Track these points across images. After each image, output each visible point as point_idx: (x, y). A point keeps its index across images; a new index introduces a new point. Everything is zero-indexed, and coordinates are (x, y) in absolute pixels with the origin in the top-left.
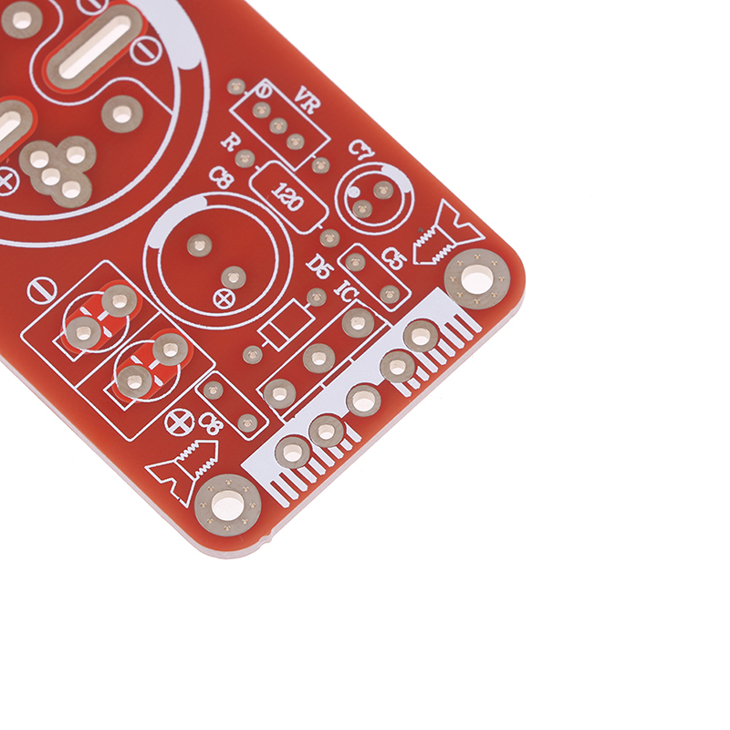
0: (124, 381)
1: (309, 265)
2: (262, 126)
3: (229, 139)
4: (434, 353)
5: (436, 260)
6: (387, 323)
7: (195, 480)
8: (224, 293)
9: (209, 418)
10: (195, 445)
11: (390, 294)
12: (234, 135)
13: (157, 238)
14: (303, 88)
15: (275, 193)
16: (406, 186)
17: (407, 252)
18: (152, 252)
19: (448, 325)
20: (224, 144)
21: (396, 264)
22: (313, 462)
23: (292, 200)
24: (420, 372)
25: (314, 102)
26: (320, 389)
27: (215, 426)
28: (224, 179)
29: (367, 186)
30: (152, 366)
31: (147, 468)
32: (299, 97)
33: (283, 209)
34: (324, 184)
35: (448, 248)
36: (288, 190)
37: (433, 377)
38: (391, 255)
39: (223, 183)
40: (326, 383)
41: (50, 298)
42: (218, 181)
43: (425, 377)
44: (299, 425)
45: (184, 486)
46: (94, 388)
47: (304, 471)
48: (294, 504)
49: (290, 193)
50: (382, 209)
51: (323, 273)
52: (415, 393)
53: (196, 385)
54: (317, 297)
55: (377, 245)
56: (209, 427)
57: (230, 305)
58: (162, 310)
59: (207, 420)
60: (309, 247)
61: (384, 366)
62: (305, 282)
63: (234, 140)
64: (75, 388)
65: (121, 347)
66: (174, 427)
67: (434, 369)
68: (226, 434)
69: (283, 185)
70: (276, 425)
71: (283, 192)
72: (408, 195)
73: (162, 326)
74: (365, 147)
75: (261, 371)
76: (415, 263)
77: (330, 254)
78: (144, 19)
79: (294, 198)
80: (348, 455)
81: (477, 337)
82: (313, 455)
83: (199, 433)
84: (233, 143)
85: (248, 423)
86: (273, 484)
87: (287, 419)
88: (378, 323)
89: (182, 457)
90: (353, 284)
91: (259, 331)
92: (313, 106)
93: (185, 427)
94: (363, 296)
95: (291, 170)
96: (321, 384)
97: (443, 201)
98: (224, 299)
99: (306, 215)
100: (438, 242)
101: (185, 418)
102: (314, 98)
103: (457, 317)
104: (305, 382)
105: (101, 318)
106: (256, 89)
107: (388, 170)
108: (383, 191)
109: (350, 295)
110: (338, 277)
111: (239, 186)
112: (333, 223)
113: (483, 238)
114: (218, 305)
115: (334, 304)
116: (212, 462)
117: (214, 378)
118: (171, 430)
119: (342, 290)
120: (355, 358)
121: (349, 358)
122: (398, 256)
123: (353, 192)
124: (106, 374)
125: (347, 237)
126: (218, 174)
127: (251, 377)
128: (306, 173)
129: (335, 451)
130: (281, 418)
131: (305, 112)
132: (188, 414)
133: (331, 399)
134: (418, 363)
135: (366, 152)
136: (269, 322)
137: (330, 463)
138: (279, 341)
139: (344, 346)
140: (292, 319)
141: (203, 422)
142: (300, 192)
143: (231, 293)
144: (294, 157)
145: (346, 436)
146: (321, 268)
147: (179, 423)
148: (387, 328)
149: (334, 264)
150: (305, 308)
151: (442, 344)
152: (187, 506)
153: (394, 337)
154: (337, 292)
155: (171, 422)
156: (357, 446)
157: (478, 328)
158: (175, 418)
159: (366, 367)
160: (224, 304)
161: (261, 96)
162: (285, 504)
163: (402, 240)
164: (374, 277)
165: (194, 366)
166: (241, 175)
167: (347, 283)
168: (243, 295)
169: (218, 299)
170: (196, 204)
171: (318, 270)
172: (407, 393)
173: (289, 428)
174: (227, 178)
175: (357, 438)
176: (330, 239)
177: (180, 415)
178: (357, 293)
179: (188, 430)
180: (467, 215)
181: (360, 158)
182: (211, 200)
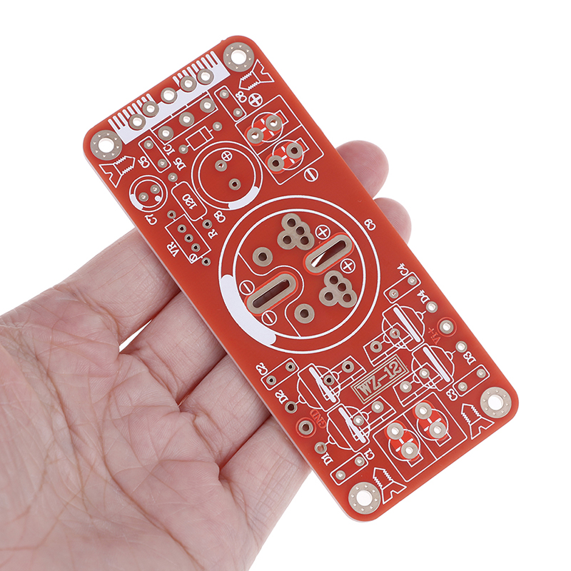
0: (279, 125)
1: (185, 166)
2: (197, 240)
3: (213, 235)
4: (133, 113)
5: (124, 158)
6: (152, 131)
7: (252, 71)
8: (226, 159)
9: (242, 100)
10: (250, 88)
11: (149, 145)
12: (211, 237)
13: (254, 192)
14: (174, 255)
15: (195, 204)
16: (133, 197)
17: (137, 164)
18: (257, 185)
19: (124, 125)
20: (216, 234)
21: (143, 159)
22: (197, 70)
23: (188, 199)
24: (140, 105)
25: (170, 247)
26: (188, 105)
27: (239, 95)
28: (219, 216)
29: (151, 200)
30: (265, 129)
31: (273, 81)
32: (177, 251)
33: (193, 196)
34: (171, 205)
35: (117, 163)
36: (189, 205)
37: (135, 101)
38: (146, 164)
39: (219, 213)
40: (185, 107)
41: (308, 170)
42: (221, 215)
43: (138, 102)
44: (201, 89)
45: (258, 70)
46: (293, 123)
47: (202, 67)
48: (208, 53)
49: (188, 203)
50: (145, 188)
51: (178, 161)
52: (144, 95)
53: (246, 117)
54: (183, 149)
55: (151, 170)
56: (242, 95)
57: (224, 153)
58: (256, 155)
59: (243, 99)
60: (183, 175)
61: (157, 110)
62: (188, 158)
63: (211, 235)
64: (302, 125)
65: (278, 141)
66: (258, 98)
67: (134, 105)
68: (235, 91)
69: (191, 208)
70: (211, 91)
71: (192, 205)
72: (132, 193)
73: (258, 148)
74: (149, 220)
75: (215, 118)
76: (134, 158)
77: (174, 169)
78: (246, 305)
79: (187, 201)
80: (180, 71)
81: (111, 117)
82: (196, 74)
83: (247, 93)
84: (212, 233)
85: (224, 94)
86: (217, 64)
87: (206, 93)
88: (156, 132)
89: (256, 84)
90: (165, 153)
91: (213, 138)
92: (171, 246)
93: (254, 97)
94: (161, 146)
95: (186, 215)
96: (188, 107)
97: (116, 187)
98: (227, 156)
99: (183, 190)
100: (122, 167)
101: (253, 102)
102: (170, 250)
103: (119, 128)
104: (195, 109)
105: (285, 157)
106: (197, 259)
107: (140, 207)
108: (144, 197)
109: (168, 148)
110: (172, 158)
111: (212, 211)
112: (170, 184)
113: (100, 165)
114: (230, 154)
115: (176, 145)
116: (243, 79)
117: (237, 118)
118: (260, 97)
119: (171, 151)
120: (170, 117)
121: (173, 117)
122: (142, 163)
123: (158, 199)
124: (287, 129)
125: (165, 177)
126: (221, 219)
127: (219, 116)
128: (179, 212)
129: (186, 74)
130: (208, 94)
131: (175, 243)
132: (251, 103)
133: (184, 99)
134: (141, 109)
135: (149, 218)
136: (207, 141)
137: (189, 69)
138: (204, 131)
139: (174, 124)
140: (197, 140)
141: (244, 98)
142: (183, 203)
143: (223, 159)
144: (184, 221)
145: (180, 80)
146: (179, 163)
147: (256, 100)
148: (152, 129)
149: (173, 164)
150: (190, 145)
151: (128, 116)
152: (258, 60)
153: (150, 123)
154: (173, 150)
155: (259, 101)
156: (176, 74)
157: (110, 121)
158: (257, 103)
159: (165, 111)
160: (227, 154)
161: (195, 255)
162: (212, 53)
163: (138, 170)
164: (155, 155)
165: (245, 126)
166: (210, 216)
167: (168, 154)
168: (218, 156)
169: (229, 156)
170: (234, 205)
171: (181, 163)
172: (148, 96)
173: (206, 88)
174: (217, 216)
175: (175, 78)
176: (173, 177)
177: (255, 104)
178: (164, 148)
179: (252, 96)
180: (105, 178)
181: (152, 215)
182: (226, 206)
